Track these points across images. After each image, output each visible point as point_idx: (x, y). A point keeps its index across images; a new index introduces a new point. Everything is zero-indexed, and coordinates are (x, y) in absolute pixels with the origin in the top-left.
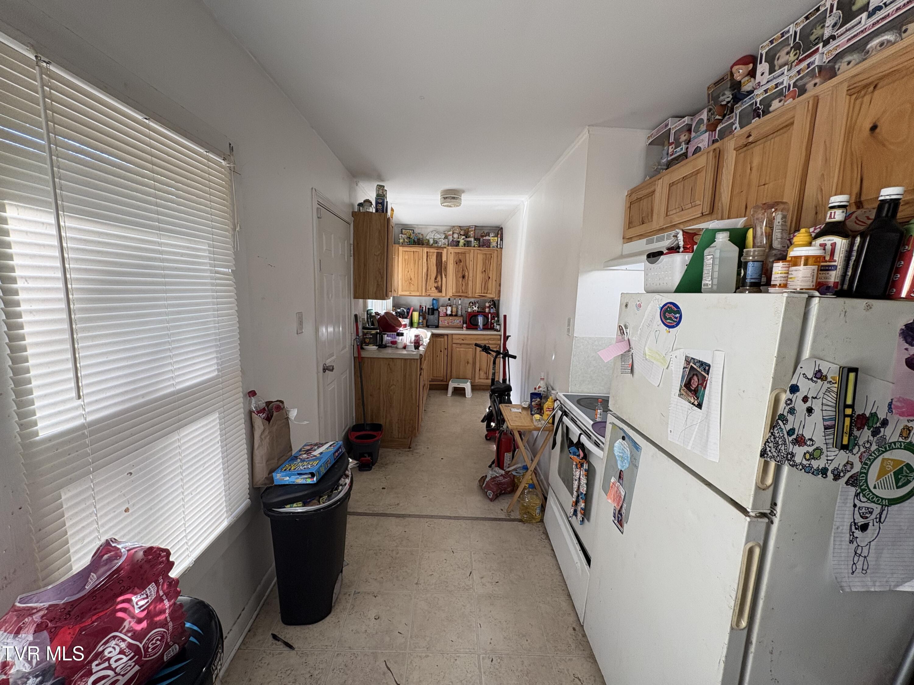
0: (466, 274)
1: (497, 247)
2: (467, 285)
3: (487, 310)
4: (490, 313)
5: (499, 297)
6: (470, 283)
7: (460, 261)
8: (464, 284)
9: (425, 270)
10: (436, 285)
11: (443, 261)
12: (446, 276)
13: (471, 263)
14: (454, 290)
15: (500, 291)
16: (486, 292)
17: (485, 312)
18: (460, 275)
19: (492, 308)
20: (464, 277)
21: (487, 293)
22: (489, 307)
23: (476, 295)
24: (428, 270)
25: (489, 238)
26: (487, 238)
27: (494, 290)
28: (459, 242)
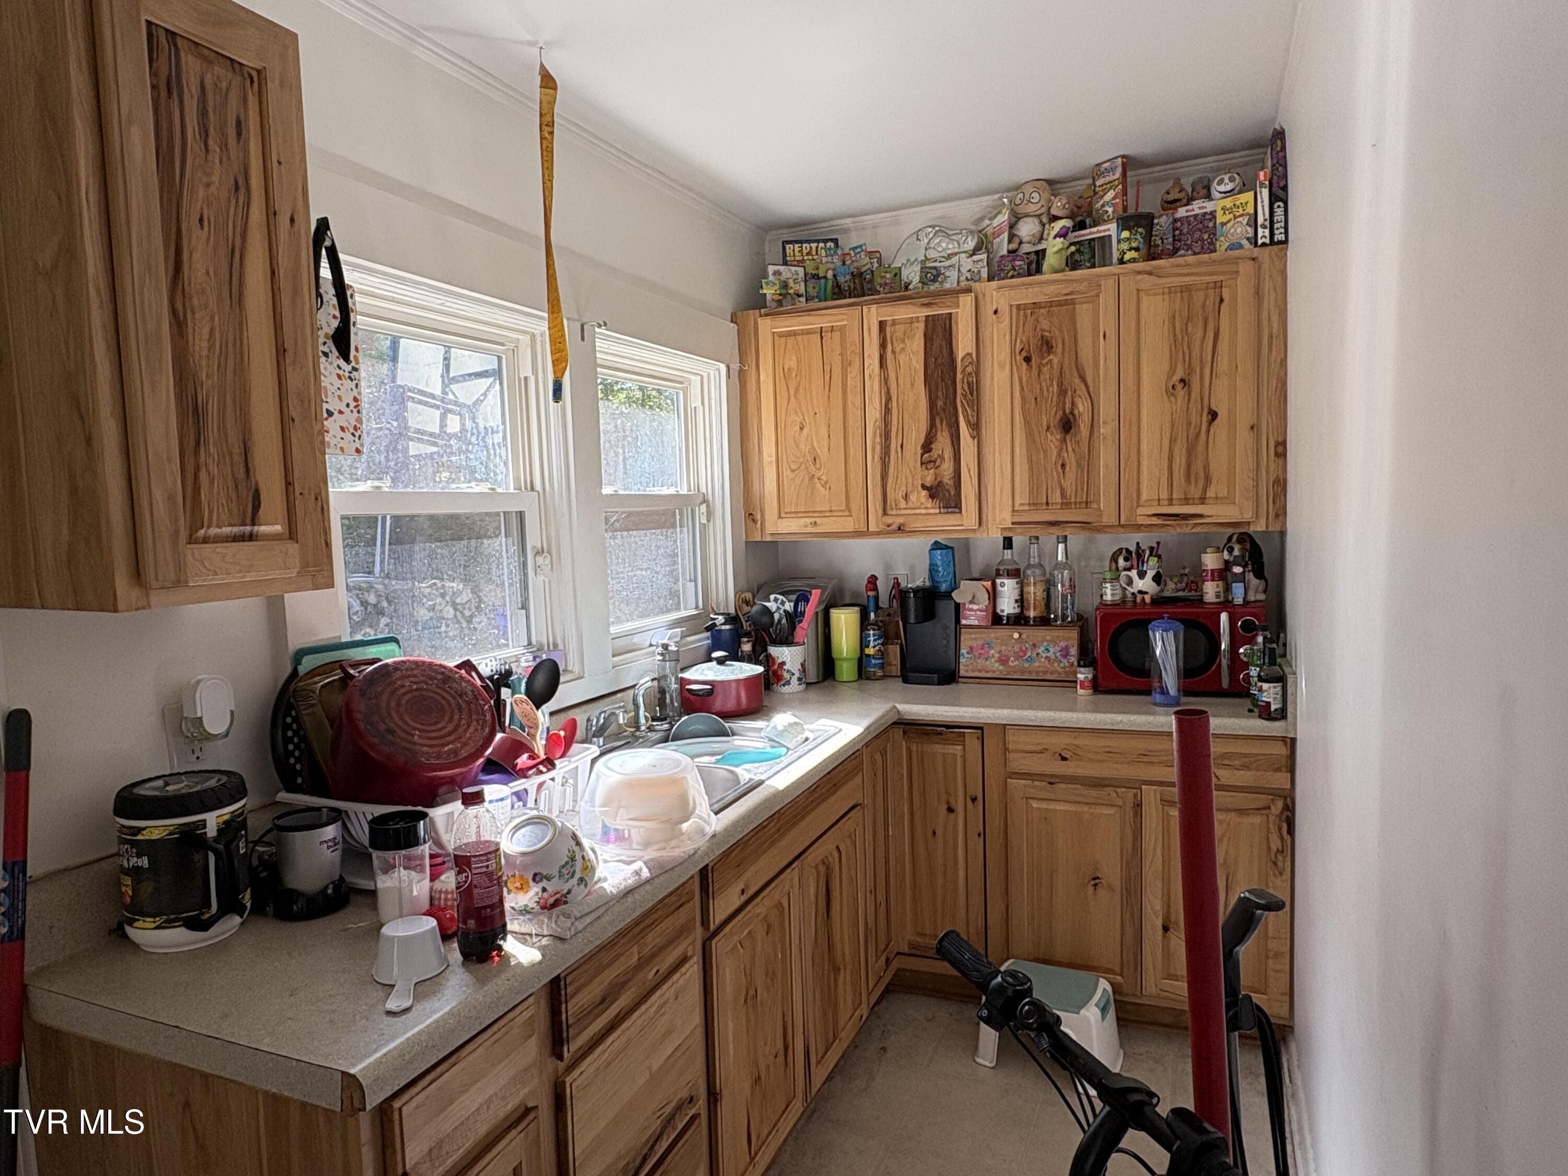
0: (1082, 407)
1: (1254, 241)
2: (1088, 463)
3: (1211, 591)
4: (1226, 604)
5: (1281, 513)
6: (1106, 456)
7: (1047, 345)
8: (1071, 460)
9: (874, 413)
10: (929, 479)
11: (960, 354)
12: (976, 427)
13: (1107, 349)
14: (1022, 498)
15: (1280, 486)
16: (1195, 492)
17: (1201, 600)
18: (1050, 415)
19: (1241, 578)
20: (1067, 425)
21: (1203, 500)
22: (1223, 574)
23: (1143, 514)
24: (887, 410)
25: (1209, 206)
26: (1198, 207)
27: (1243, 478)
28: (1041, 254)
